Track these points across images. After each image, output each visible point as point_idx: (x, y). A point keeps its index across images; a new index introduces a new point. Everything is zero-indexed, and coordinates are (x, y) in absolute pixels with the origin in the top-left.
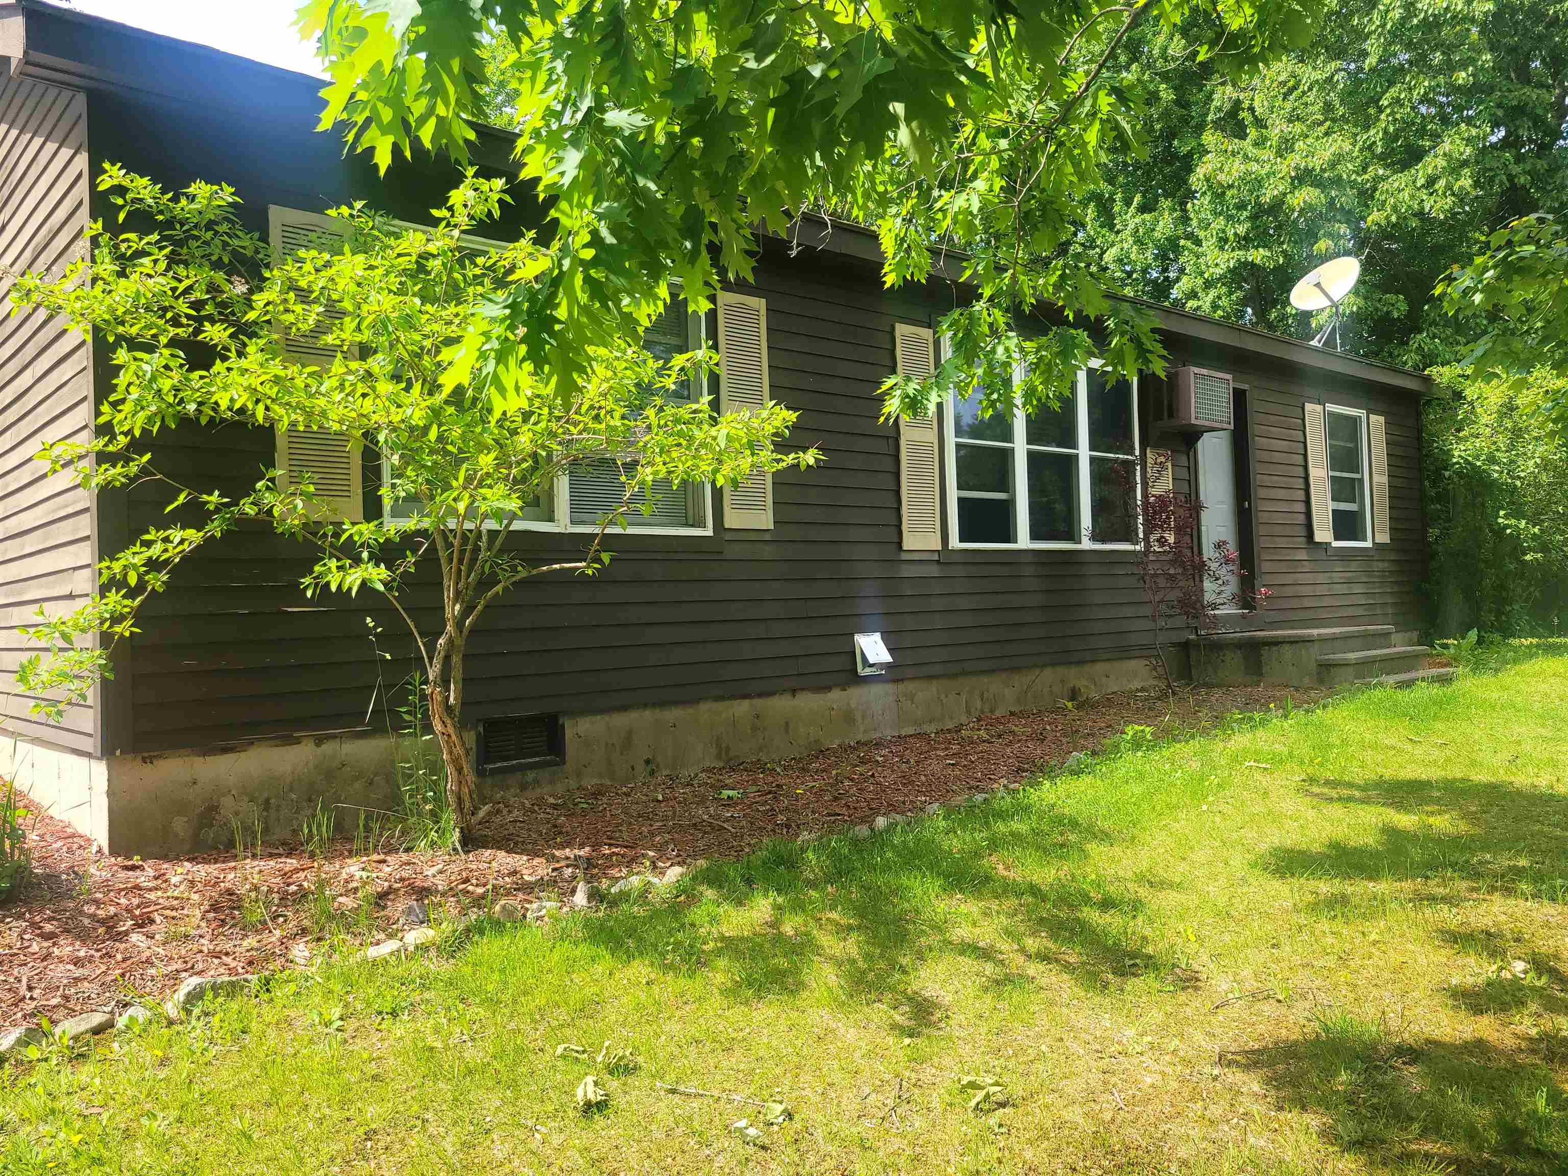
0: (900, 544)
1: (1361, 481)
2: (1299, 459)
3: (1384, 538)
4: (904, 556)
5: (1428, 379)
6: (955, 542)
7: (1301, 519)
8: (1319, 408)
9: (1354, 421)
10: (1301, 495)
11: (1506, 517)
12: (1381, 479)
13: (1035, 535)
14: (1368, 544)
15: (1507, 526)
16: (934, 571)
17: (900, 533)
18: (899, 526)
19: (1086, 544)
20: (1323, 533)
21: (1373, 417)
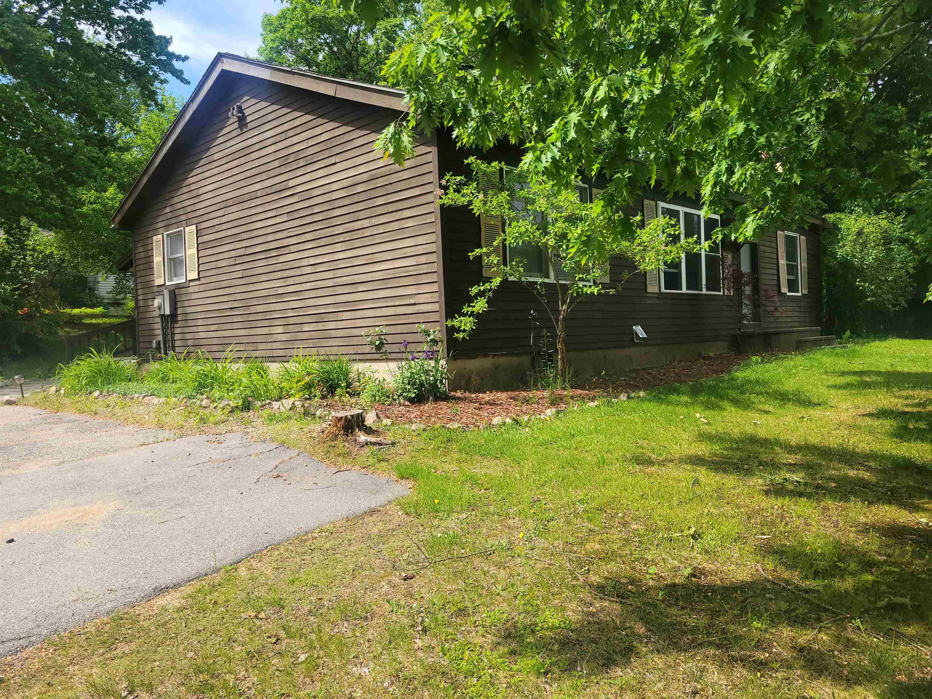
0: (646, 290)
1: (797, 265)
2: (775, 256)
3: (805, 292)
4: (648, 295)
5: (824, 219)
6: (663, 290)
7: (776, 283)
8: (782, 233)
9: (794, 238)
10: (775, 272)
11: (859, 282)
12: (804, 265)
13: (688, 288)
14: (800, 294)
15: (861, 286)
16: (656, 301)
17: (646, 286)
18: (646, 282)
19: (704, 291)
20: (784, 290)
21: (802, 237)
